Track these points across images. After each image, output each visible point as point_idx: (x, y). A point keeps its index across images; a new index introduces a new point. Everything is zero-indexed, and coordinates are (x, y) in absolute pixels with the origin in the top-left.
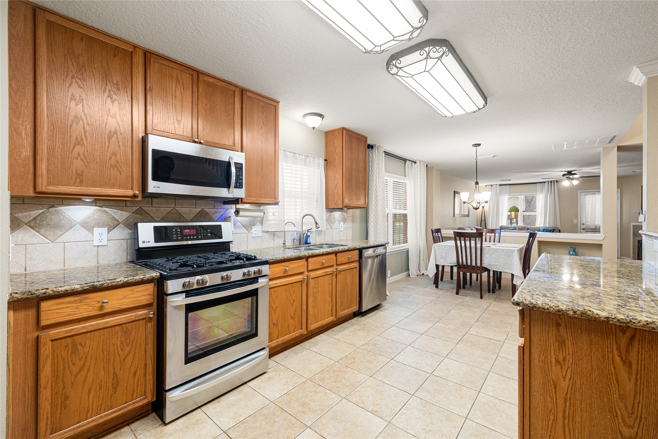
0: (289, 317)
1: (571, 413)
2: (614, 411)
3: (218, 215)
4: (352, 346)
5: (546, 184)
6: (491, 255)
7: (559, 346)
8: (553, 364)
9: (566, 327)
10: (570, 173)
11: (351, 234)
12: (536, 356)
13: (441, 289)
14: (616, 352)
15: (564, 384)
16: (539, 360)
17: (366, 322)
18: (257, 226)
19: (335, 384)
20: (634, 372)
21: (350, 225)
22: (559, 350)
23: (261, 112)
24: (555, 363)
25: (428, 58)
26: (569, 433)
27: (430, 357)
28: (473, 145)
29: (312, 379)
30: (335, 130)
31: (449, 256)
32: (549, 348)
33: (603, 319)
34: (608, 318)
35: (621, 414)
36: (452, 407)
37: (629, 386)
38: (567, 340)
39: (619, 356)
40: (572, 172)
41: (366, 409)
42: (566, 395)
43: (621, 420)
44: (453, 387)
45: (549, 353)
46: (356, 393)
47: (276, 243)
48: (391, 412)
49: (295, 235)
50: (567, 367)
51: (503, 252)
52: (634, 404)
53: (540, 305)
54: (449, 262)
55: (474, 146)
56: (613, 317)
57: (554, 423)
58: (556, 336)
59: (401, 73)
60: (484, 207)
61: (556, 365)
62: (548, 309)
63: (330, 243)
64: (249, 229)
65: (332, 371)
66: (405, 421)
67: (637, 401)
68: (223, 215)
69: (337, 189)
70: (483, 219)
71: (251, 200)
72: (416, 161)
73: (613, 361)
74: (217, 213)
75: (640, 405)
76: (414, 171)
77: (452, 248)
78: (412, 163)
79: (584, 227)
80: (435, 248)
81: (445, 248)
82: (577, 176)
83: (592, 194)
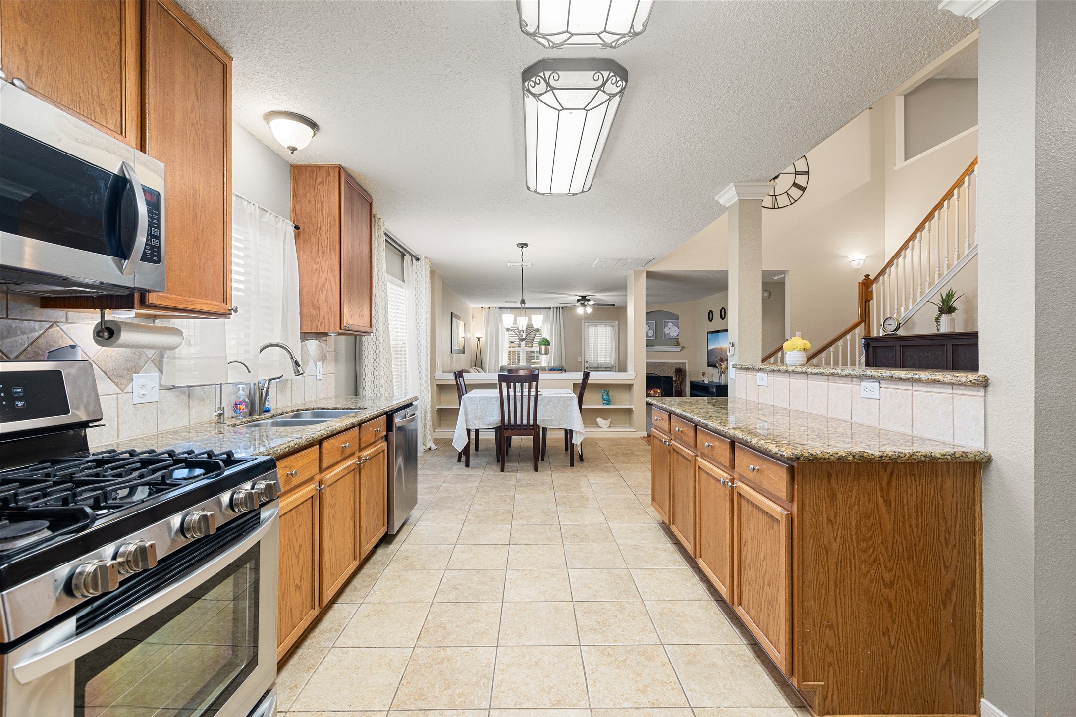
0: (293, 589)
1: (842, 578)
2: (878, 559)
3: (23, 340)
4: (419, 605)
5: (552, 310)
6: (545, 406)
7: (830, 501)
8: (825, 525)
9: (837, 476)
10: (584, 298)
11: (334, 385)
12: (808, 521)
13: (475, 468)
14: (879, 493)
15: (835, 546)
16: (811, 526)
17: (405, 551)
18: (145, 372)
19: (450, 691)
20: (893, 510)
21: (331, 367)
22: (831, 506)
23: (192, 65)
24: (827, 523)
25: (600, 89)
26: (841, 603)
27: (549, 576)
28: (517, 245)
29: (398, 706)
30: (319, 168)
31: (488, 414)
32: (821, 506)
33: (877, 459)
34: (882, 456)
35: (883, 559)
36: (637, 638)
37: (889, 526)
38: (837, 492)
39: (882, 497)
40: (586, 298)
41: (542, 707)
42: (837, 558)
43: (883, 567)
44: (614, 609)
45: (820, 513)
46: (502, 688)
47: (193, 415)
48: (577, 689)
49: (241, 392)
50: (838, 524)
51: (560, 400)
52: (893, 543)
53: (821, 455)
54: (487, 423)
55: (519, 245)
56: (885, 455)
57: (826, 598)
58: (827, 490)
59: (548, 98)
60: (480, 339)
61: (827, 526)
62: (829, 458)
63: (315, 406)
64: (124, 381)
65: (423, 669)
66: (606, 692)
67: (895, 541)
68: (40, 340)
69: (324, 292)
70: (478, 357)
71: (169, 299)
72: (419, 257)
73: (877, 504)
74: (16, 335)
75: (898, 543)
76: (416, 273)
77: (494, 399)
78: (412, 260)
79: (587, 365)
80: (465, 402)
81: (481, 402)
82: (591, 302)
83: (595, 326)
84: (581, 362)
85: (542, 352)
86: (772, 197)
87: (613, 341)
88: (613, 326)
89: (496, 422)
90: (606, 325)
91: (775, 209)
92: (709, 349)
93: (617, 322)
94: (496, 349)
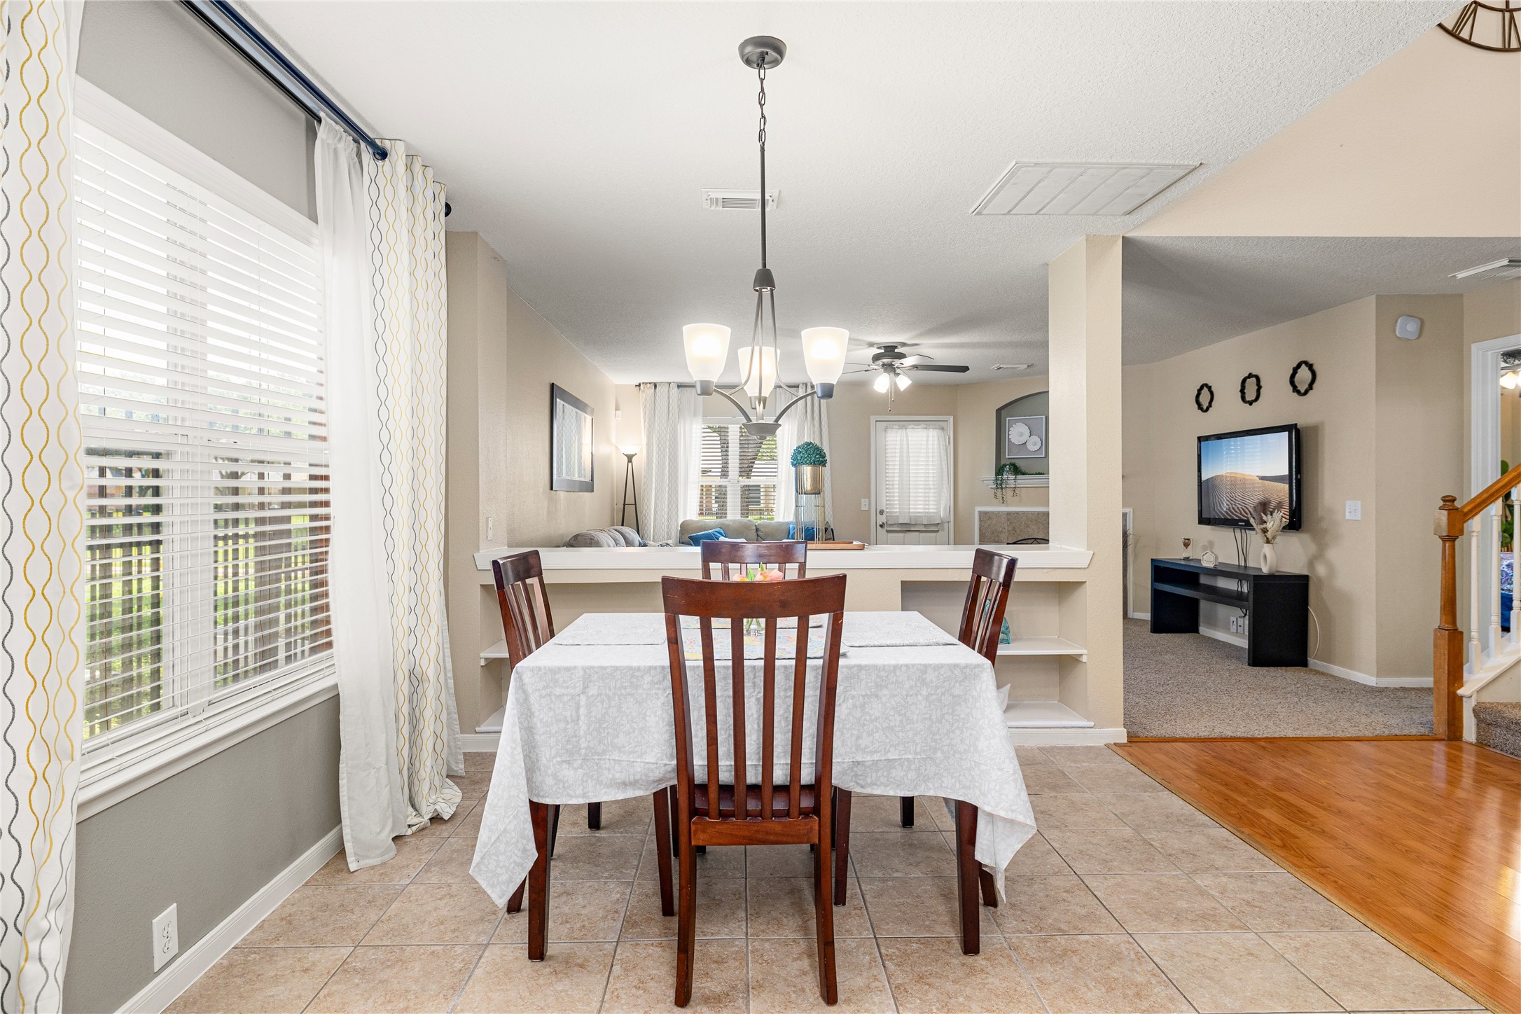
10: (890, 352)
40: (896, 350)
54: (620, 777)
55: (748, 52)
60: (634, 459)
70: (630, 500)
72: (387, 145)
76: (375, 203)
77: (648, 679)
78: (359, 154)
79: (882, 519)
80: (524, 692)
81: (593, 691)
82: (908, 362)
83: (901, 428)
84: (869, 511)
85: (802, 487)
86: (1501, 14)
87: (944, 463)
88: (943, 429)
89: (658, 774)
90: (927, 424)
91: (1509, 50)
92: (1204, 478)
93: (951, 419)
94: (670, 481)
